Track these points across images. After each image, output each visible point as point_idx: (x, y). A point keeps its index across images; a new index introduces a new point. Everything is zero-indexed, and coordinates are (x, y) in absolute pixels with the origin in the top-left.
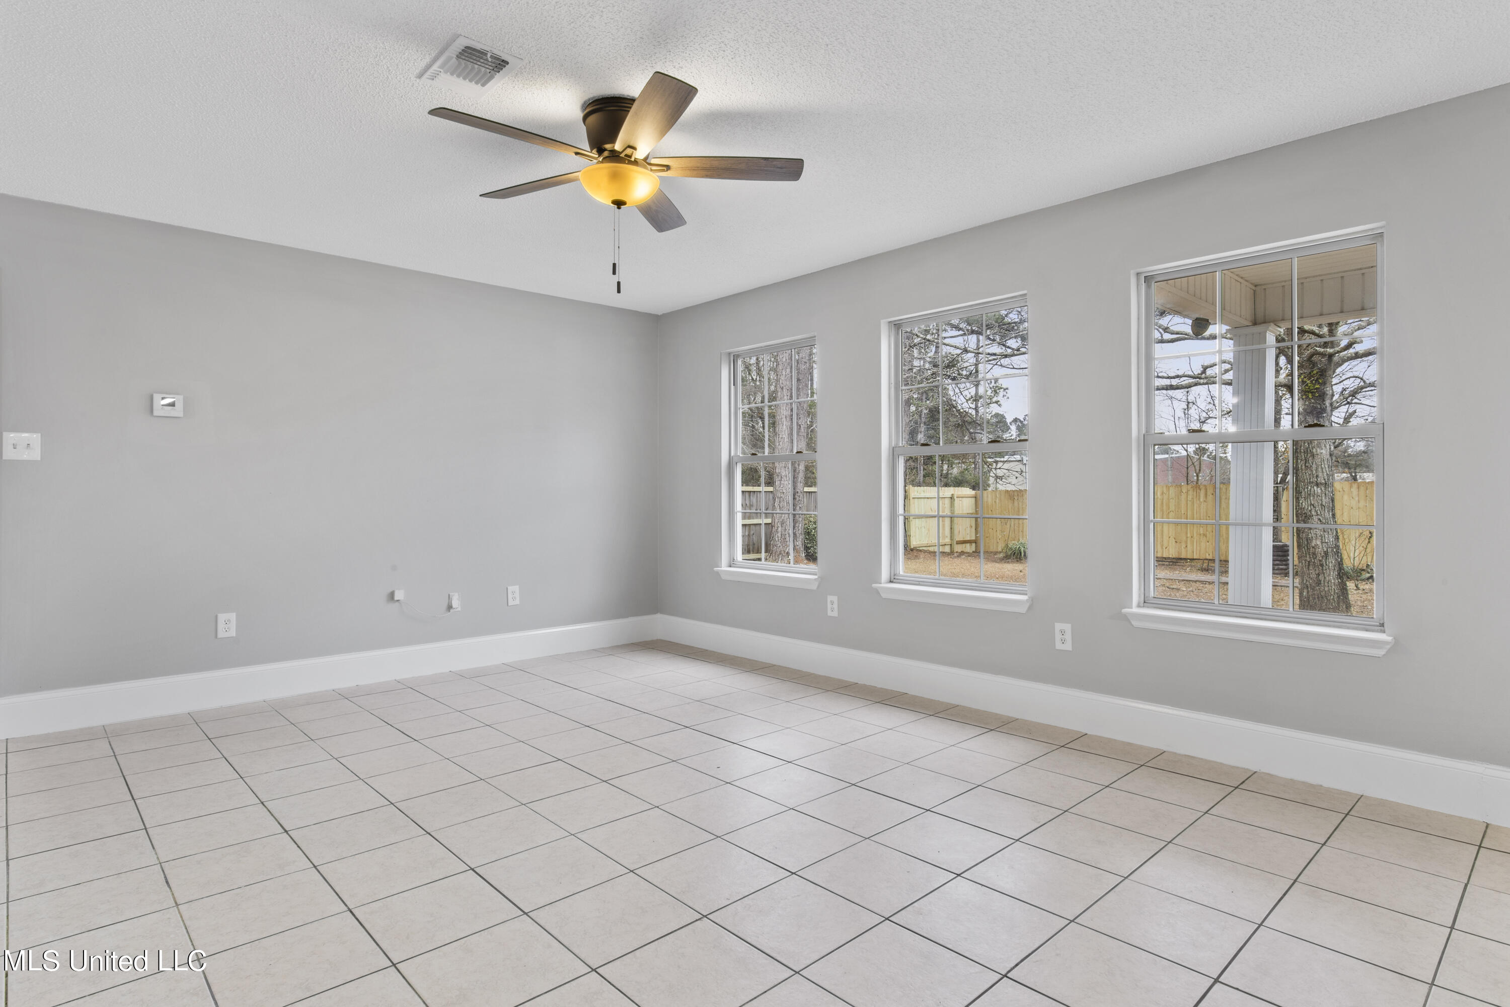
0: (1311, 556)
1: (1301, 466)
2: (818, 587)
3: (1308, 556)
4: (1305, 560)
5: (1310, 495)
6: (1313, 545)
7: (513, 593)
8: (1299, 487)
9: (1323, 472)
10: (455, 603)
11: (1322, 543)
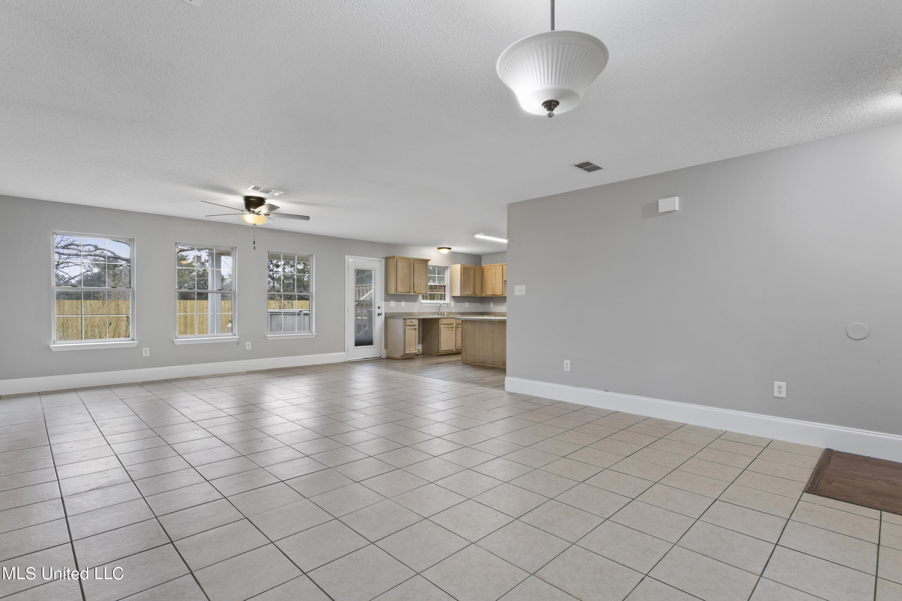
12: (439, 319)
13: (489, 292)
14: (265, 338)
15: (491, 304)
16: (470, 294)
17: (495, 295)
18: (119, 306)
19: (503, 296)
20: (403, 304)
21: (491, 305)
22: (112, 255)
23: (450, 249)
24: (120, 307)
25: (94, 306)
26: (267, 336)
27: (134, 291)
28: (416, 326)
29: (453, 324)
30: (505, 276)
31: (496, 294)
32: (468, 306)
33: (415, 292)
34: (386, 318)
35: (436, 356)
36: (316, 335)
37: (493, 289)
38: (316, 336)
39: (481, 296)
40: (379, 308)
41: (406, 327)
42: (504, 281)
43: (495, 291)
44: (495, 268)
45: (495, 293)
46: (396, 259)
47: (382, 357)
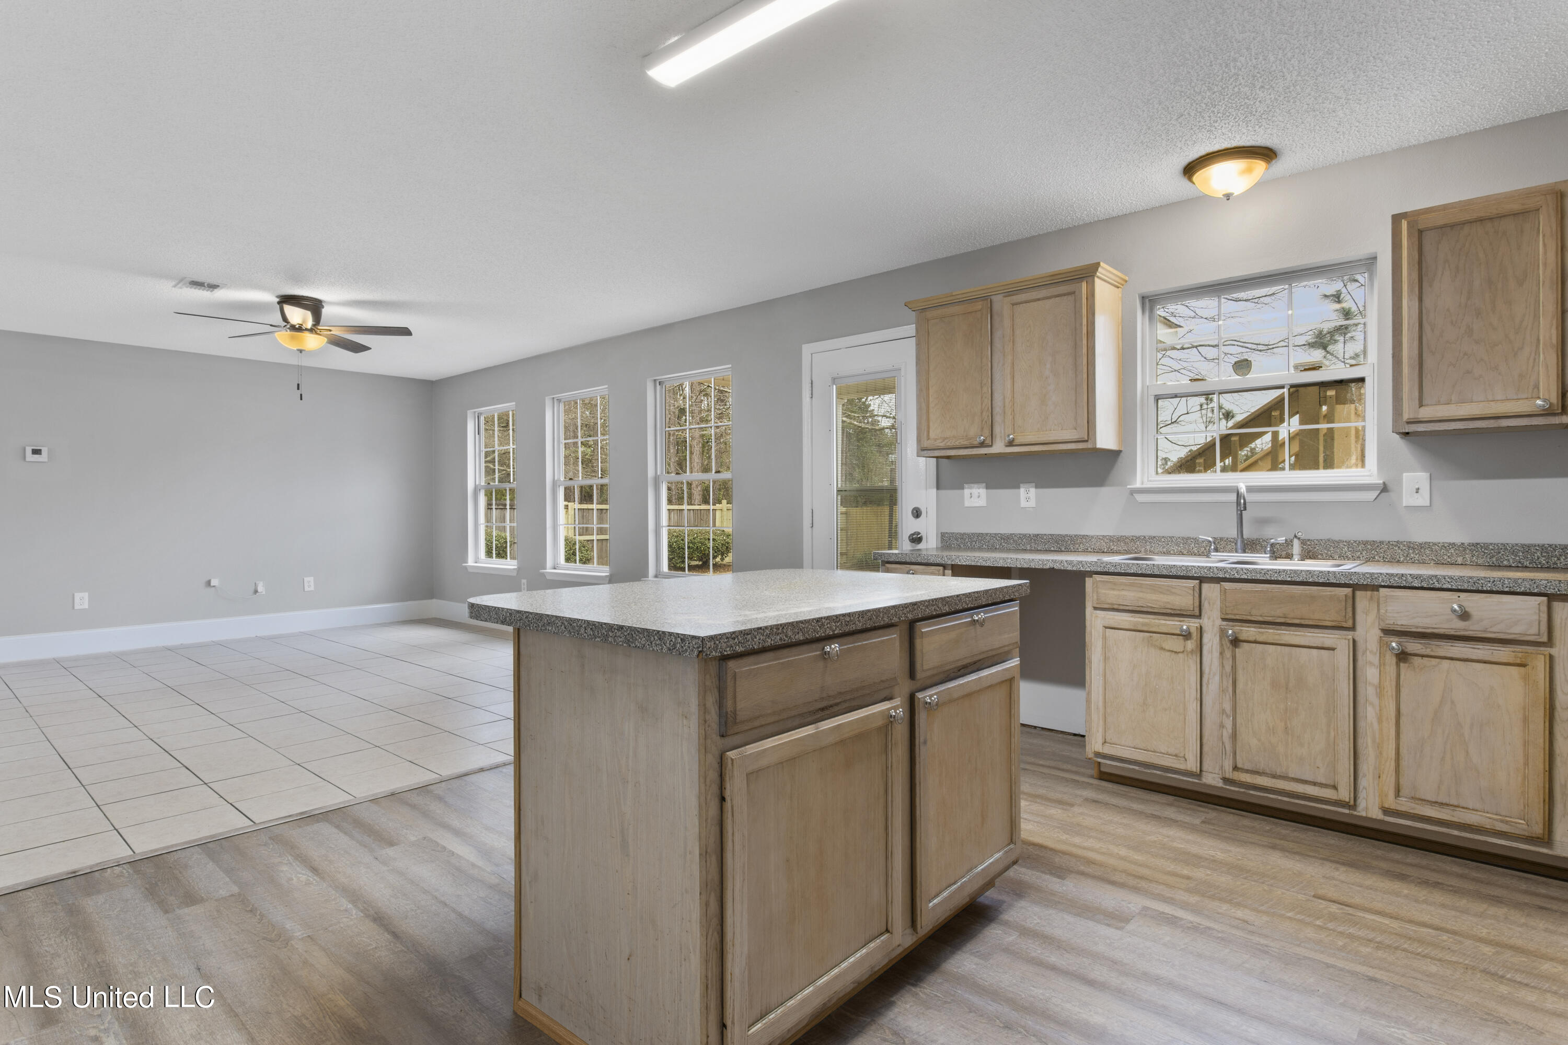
2: (517, 574)
7: (309, 582)
10: (261, 588)
20: (1028, 496)
40: (916, 513)
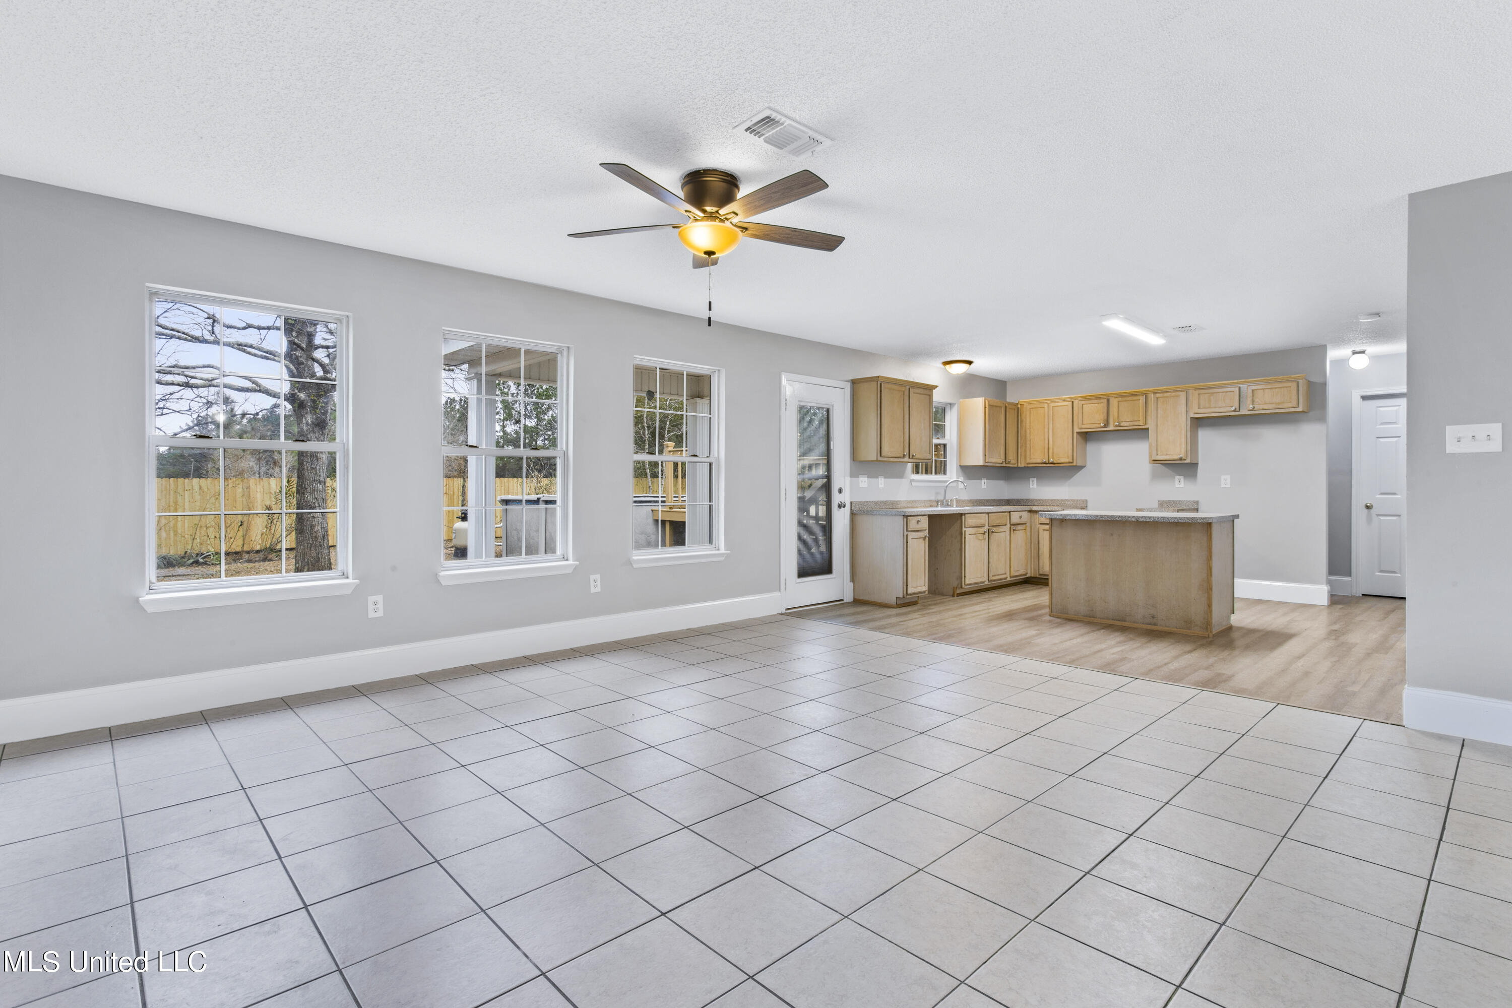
0: (314, 539)
1: (307, 467)
3: (311, 540)
4: (308, 543)
5: (314, 490)
6: (316, 530)
8: (305, 485)
9: (323, 473)
11: (321, 528)
12: (961, 515)
13: (1036, 457)
14: (629, 563)
15: (1031, 482)
16: (1000, 461)
17: (1053, 463)
18: (249, 488)
19: (1074, 464)
20: (881, 482)
21: (1033, 484)
22: (254, 385)
23: (970, 363)
24: (251, 491)
25: (206, 490)
26: (635, 558)
27: (348, 450)
28: (925, 530)
29: (984, 526)
30: (1080, 422)
31: (1055, 462)
32: (985, 487)
33: (913, 456)
34: (852, 514)
35: (953, 596)
36: (728, 554)
37: (1046, 450)
38: (728, 556)
39: (1016, 466)
40: (840, 491)
41: (910, 534)
42: (1077, 432)
43: (1053, 453)
44: (1052, 405)
45: (1053, 458)
46: (879, 383)
47: (845, 601)
